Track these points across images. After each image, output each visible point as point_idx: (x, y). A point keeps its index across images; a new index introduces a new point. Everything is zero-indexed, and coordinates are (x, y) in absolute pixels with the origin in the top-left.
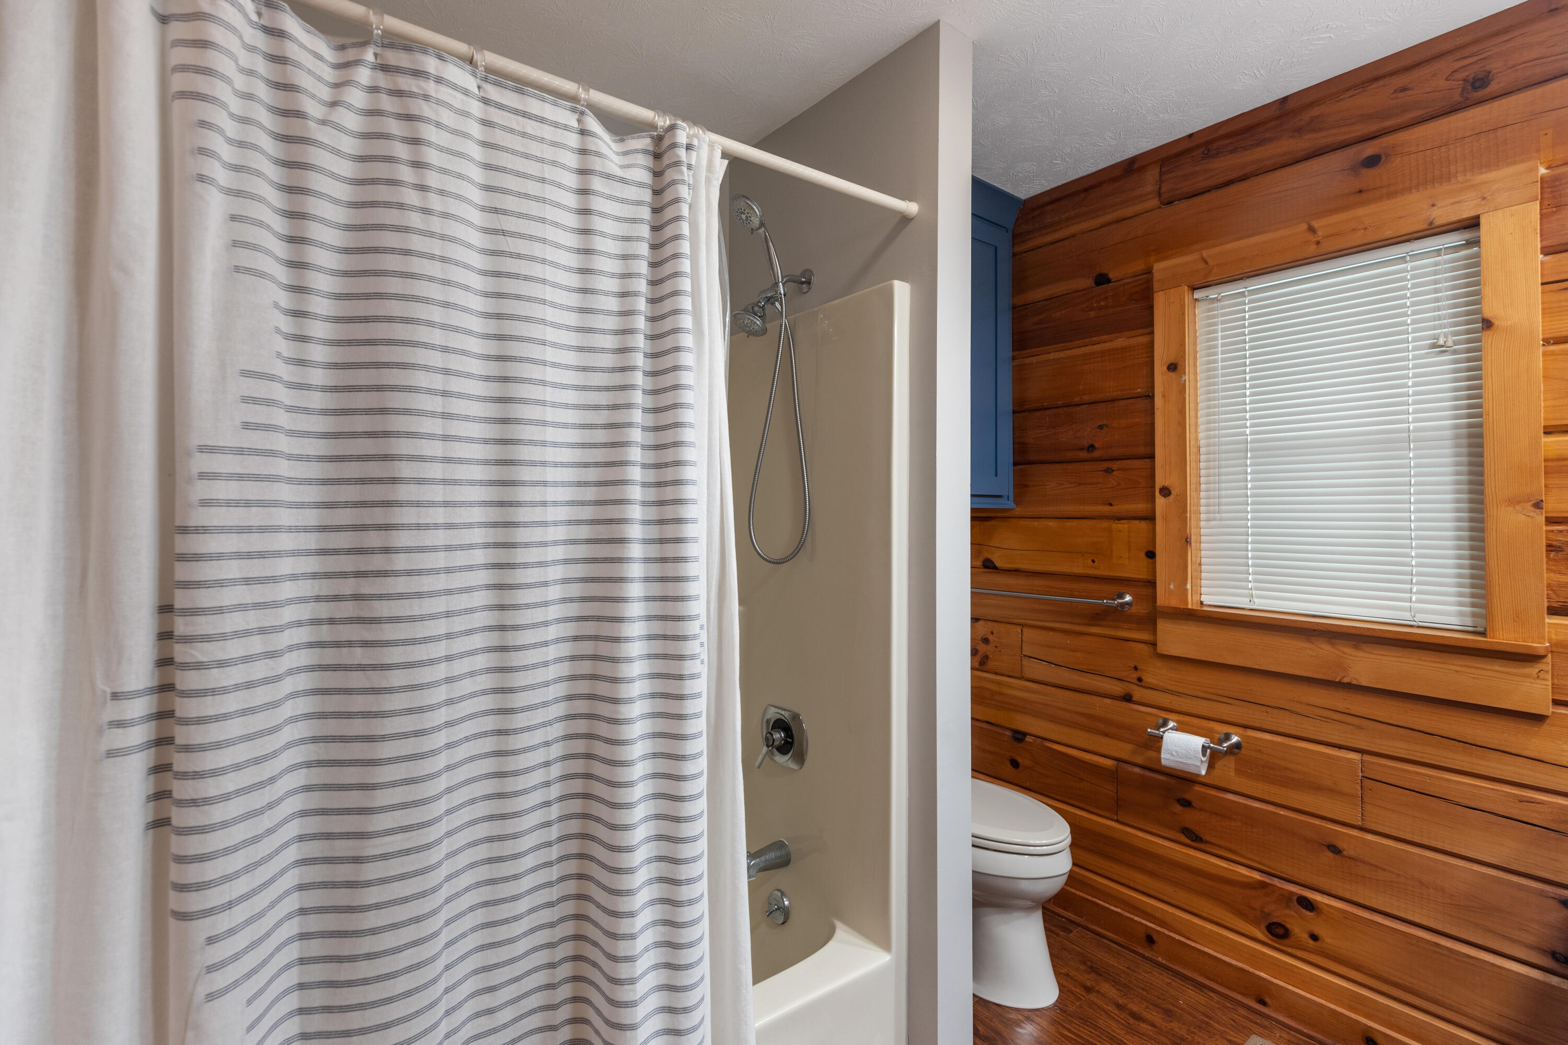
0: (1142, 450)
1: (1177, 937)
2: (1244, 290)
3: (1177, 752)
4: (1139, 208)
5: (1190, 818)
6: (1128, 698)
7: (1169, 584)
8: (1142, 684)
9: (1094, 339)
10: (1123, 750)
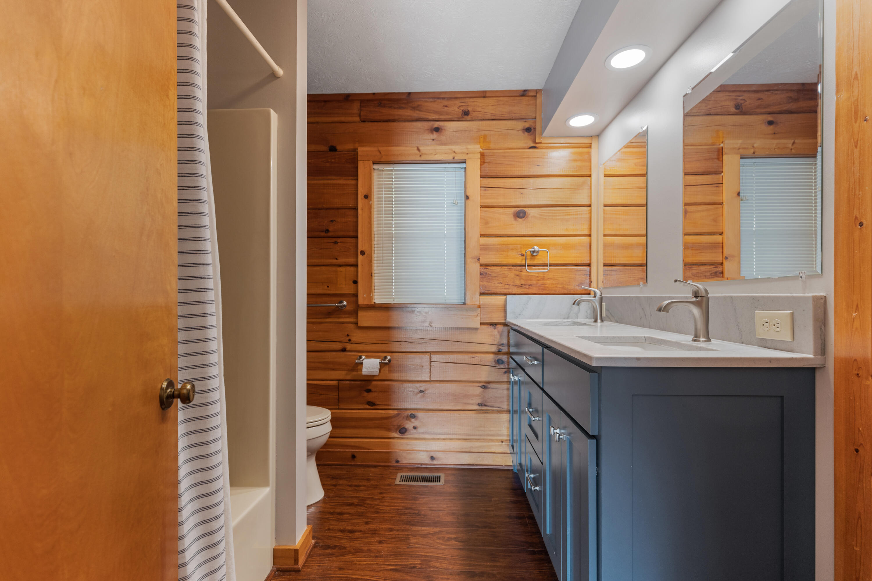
0: (351, 234)
1: (365, 450)
2: (392, 169)
3: (369, 367)
4: (350, 119)
5: (370, 397)
6: (344, 350)
7: (364, 294)
8: (351, 342)
9: (329, 177)
10: (341, 374)
